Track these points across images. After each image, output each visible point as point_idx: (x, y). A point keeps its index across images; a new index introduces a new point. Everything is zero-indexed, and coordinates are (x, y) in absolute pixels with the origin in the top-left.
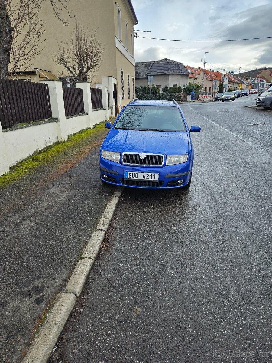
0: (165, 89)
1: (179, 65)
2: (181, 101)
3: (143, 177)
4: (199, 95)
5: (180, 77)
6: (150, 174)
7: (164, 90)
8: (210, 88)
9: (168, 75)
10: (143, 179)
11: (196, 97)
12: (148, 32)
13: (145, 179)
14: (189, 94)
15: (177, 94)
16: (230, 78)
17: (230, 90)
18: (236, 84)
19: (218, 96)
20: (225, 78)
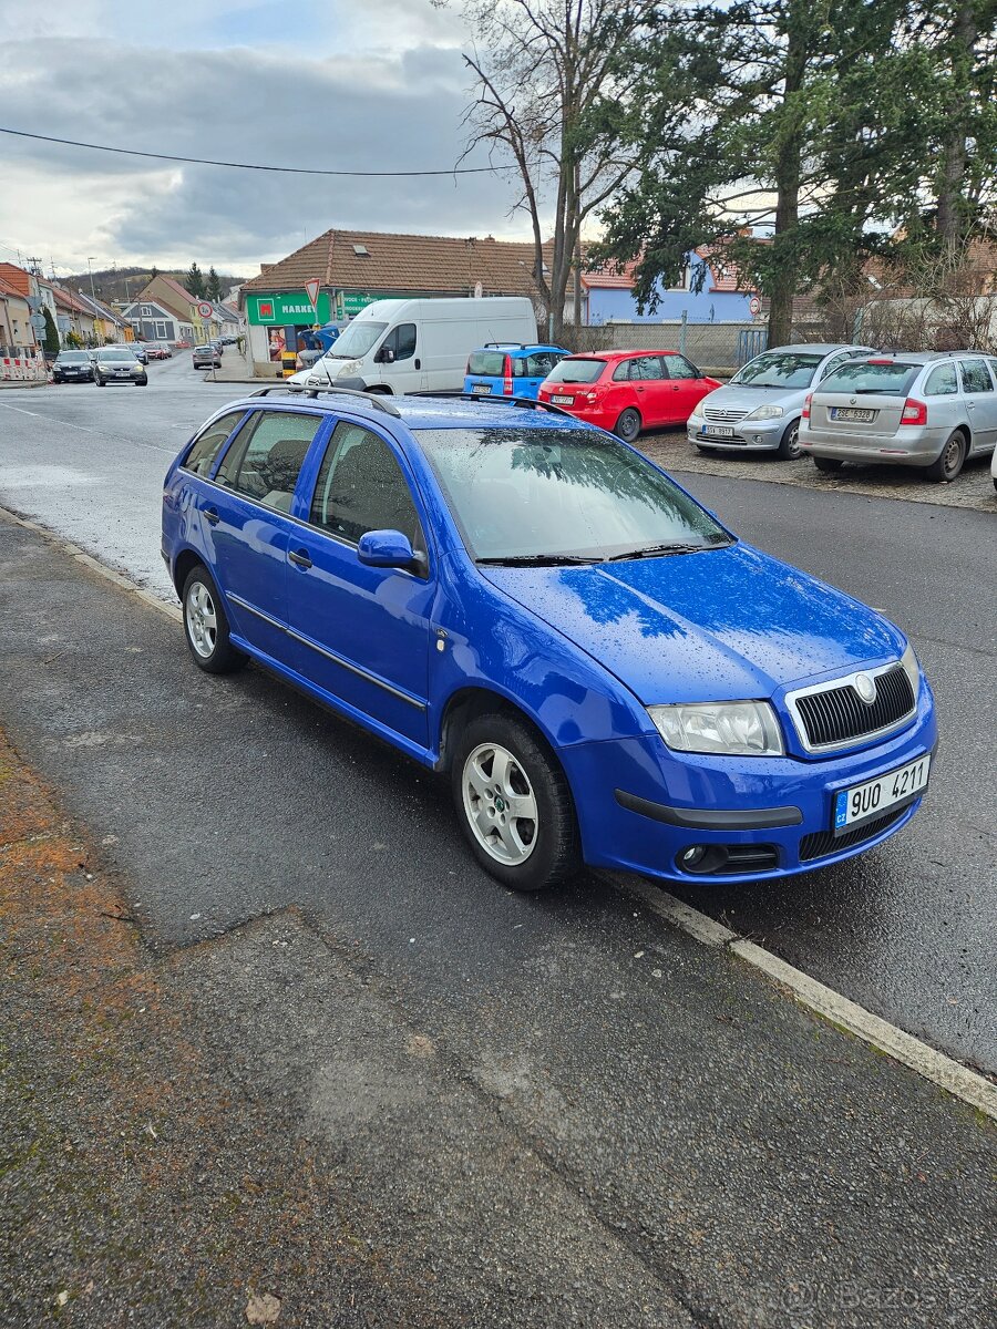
16: (61, 297)
17: (72, 342)
18: (86, 319)
19: (65, 364)
20: (44, 291)
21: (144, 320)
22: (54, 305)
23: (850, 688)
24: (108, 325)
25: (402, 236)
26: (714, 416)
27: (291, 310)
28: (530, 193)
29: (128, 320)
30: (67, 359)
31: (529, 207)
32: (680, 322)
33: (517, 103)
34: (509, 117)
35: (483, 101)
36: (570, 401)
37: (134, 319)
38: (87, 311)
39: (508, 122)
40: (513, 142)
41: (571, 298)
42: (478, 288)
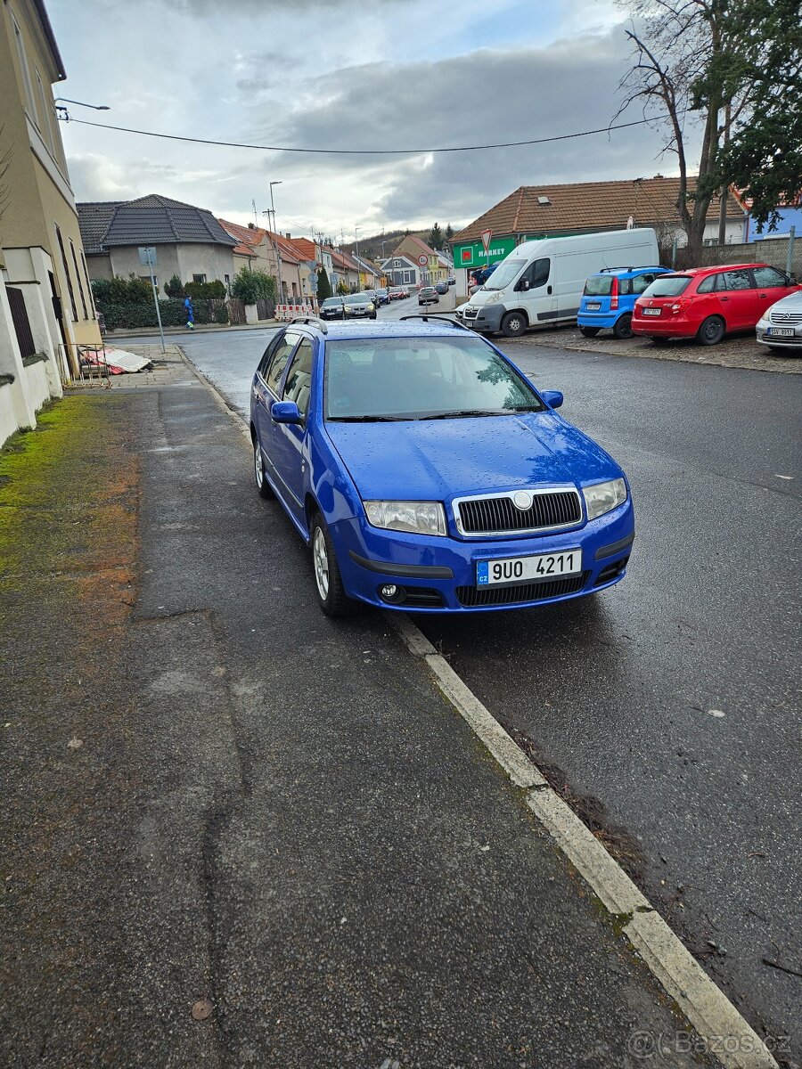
0: (174, 289)
1: (200, 217)
2: (229, 324)
3: (538, 570)
4: (275, 303)
5: (211, 251)
6: (556, 557)
7: (169, 291)
8: (294, 284)
9: (174, 245)
10: (539, 575)
11: (269, 310)
12: (101, 108)
13: (545, 574)
14: (251, 303)
15: (215, 302)
16: (336, 259)
17: (341, 291)
18: (353, 273)
19: (327, 308)
20: (325, 256)
21: (396, 270)
22: (331, 265)
23: (508, 500)
24: (368, 276)
25: (580, 184)
26: (781, 319)
27: (486, 254)
28: (679, 136)
29: (385, 271)
30: (330, 304)
31: (677, 148)
32: (788, 235)
33: (668, 62)
34: (663, 76)
35: (639, 66)
36: (658, 312)
37: (388, 271)
38: (354, 267)
39: (663, 80)
40: (665, 96)
41: (713, 222)
42: (630, 222)
